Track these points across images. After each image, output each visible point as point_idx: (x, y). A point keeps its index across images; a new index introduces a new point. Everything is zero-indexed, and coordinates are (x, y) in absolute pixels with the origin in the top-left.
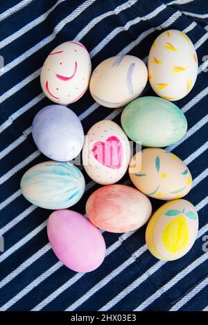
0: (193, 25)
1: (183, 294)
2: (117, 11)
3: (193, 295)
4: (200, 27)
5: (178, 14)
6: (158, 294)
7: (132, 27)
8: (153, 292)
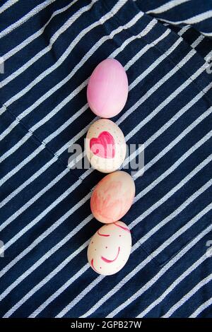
0: (168, 31)
1: (169, 259)
2: (102, 20)
3: (178, 259)
4: (174, 33)
5: (154, 22)
6: (149, 259)
7: (115, 35)
8: (145, 258)
